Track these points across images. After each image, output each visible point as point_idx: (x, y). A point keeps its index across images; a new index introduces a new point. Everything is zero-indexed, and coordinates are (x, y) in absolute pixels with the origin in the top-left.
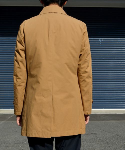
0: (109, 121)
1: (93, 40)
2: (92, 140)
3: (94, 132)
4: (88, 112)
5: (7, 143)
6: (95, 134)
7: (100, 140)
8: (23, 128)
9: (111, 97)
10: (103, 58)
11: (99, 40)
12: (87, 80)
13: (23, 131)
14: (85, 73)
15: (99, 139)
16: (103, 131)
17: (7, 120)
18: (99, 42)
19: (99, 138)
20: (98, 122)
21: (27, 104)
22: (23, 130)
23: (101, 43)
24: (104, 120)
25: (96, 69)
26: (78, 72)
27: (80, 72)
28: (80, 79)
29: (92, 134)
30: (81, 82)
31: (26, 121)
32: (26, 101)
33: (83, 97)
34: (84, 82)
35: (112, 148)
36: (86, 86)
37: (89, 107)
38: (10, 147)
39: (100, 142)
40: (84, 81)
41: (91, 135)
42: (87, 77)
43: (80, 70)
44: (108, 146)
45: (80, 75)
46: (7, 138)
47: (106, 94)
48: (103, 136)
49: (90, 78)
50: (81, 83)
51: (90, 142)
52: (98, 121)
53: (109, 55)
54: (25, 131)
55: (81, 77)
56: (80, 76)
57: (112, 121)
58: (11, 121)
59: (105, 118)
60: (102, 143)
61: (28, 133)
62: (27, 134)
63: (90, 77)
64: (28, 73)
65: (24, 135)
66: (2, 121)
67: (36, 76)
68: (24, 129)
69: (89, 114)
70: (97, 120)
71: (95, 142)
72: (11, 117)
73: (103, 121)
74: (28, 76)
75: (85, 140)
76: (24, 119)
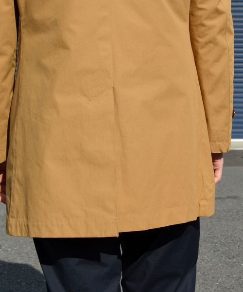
4: (221, 143)
8: (13, 210)
12: (220, 38)
13: (12, 221)
14: (214, 18)
21: (23, 126)
22: (12, 217)
26: (191, 14)
27: (199, 13)
28: (200, 37)
30: (203, 47)
31: (21, 185)
32: (18, 117)
33: (209, 98)
34: (211, 45)
36: (217, 60)
37: (226, 129)
40: (213, 41)
41: (227, 200)
42: (220, 31)
43: (200, 6)
45: (199, 22)
49: (228, 34)
50: (201, 52)
54: (22, 220)
55: (202, 29)
56: (197, 26)
61: (33, 225)
62: (30, 227)
63: (230, 31)
64: (23, 18)
65: (19, 234)
67: (55, 23)
68: (15, 212)
69: (225, 151)
74: (23, 30)
76: (14, 179)
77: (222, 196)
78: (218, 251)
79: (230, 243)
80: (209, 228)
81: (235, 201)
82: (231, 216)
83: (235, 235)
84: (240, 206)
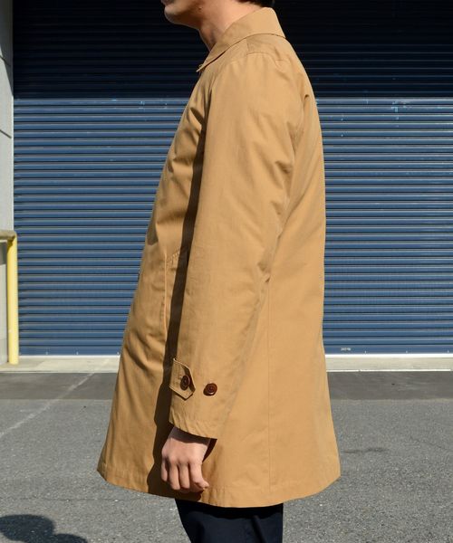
0: (429, 401)
1: (370, 104)
2: (372, 475)
3: (379, 445)
5: (68, 488)
6: (380, 450)
7: (400, 475)
9: (432, 312)
10: (408, 172)
11: (390, 104)
15: (399, 471)
16: (411, 437)
17: (65, 398)
18: (393, 112)
19: (397, 469)
23: (398, 116)
25: (382, 211)
29: (370, 450)
35: (447, 508)
38: (79, 504)
39: (401, 484)
41: (367, 454)
44: (432, 501)
46: (67, 467)
47: (417, 299)
48: (413, 458)
51: (366, 484)
52: (389, 400)
53: (426, 160)
57: (439, 400)
58: (79, 401)
59: (414, 388)
60: (409, 486)
66: (49, 398)
70: (385, 396)
71: (384, 485)
72: (80, 384)
73: (408, 401)
75: (348, 475)
77: (360, 448)
78: (352, 531)
79: (368, 520)
80: (338, 497)
81: (379, 455)
82: (372, 479)
83: (378, 509)
84: (387, 464)
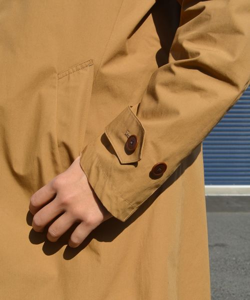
2: (218, 263)
3: (221, 242)
6: (223, 245)
7: (236, 262)
19: (234, 259)
20: (227, 215)
24: (237, 210)
29: (216, 245)
39: (238, 269)
41: (215, 248)
48: (243, 251)
51: (215, 270)
60: (243, 271)
70: (223, 210)
71: (227, 270)
82: (219, 266)
84: (227, 255)
